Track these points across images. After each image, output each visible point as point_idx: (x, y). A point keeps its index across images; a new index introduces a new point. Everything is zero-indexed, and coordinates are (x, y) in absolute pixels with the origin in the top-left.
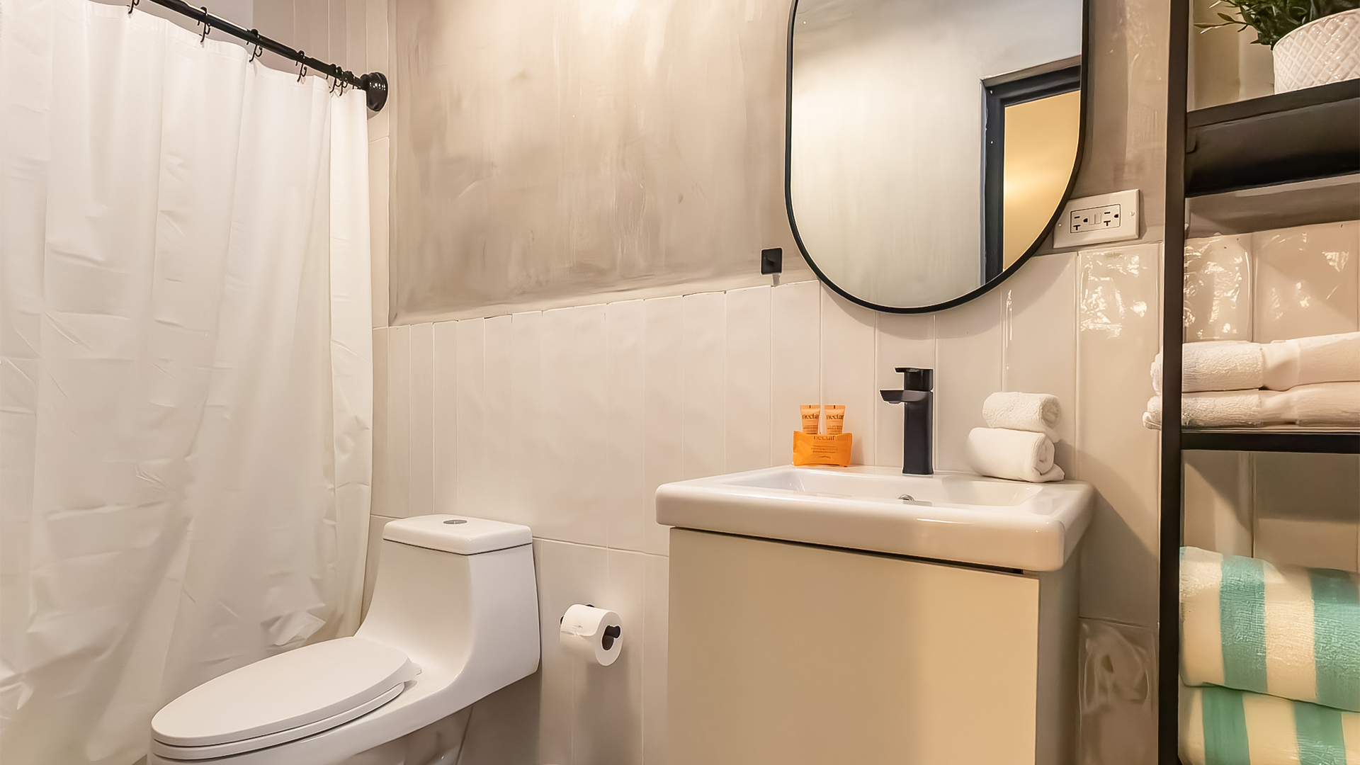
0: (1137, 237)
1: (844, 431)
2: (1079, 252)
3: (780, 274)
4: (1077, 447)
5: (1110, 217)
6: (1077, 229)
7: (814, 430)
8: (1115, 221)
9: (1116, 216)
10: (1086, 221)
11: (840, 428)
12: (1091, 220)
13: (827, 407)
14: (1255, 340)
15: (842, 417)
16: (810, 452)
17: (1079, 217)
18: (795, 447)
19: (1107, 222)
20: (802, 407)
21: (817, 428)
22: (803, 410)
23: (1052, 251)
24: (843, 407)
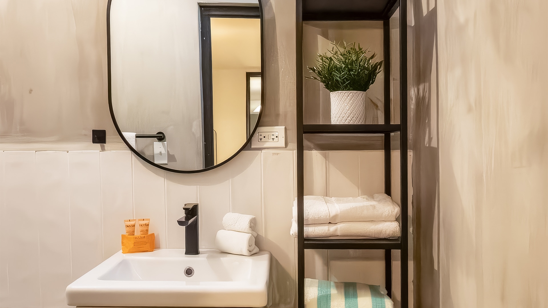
0: (285, 147)
1: (150, 233)
2: (262, 151)
3: (104, 144)
4: (264, 236)
5: (274, 137)
6: (261, 140)
7: (132, 233)
8: (276, 139)
9: (277, 137)
10: (264, 137)
11: (147, 231)
12: (267, 137)
13: (140, 220)
14: (328, 196)
15: (148, 225)
16: (132, 246)
17: (261, 135)
18: (122, 243)
19: (273, 139)
20: (125, 221)
21: (134, 232)
22: (127, 223)
23: (250, 149)
24: (149, 220)
